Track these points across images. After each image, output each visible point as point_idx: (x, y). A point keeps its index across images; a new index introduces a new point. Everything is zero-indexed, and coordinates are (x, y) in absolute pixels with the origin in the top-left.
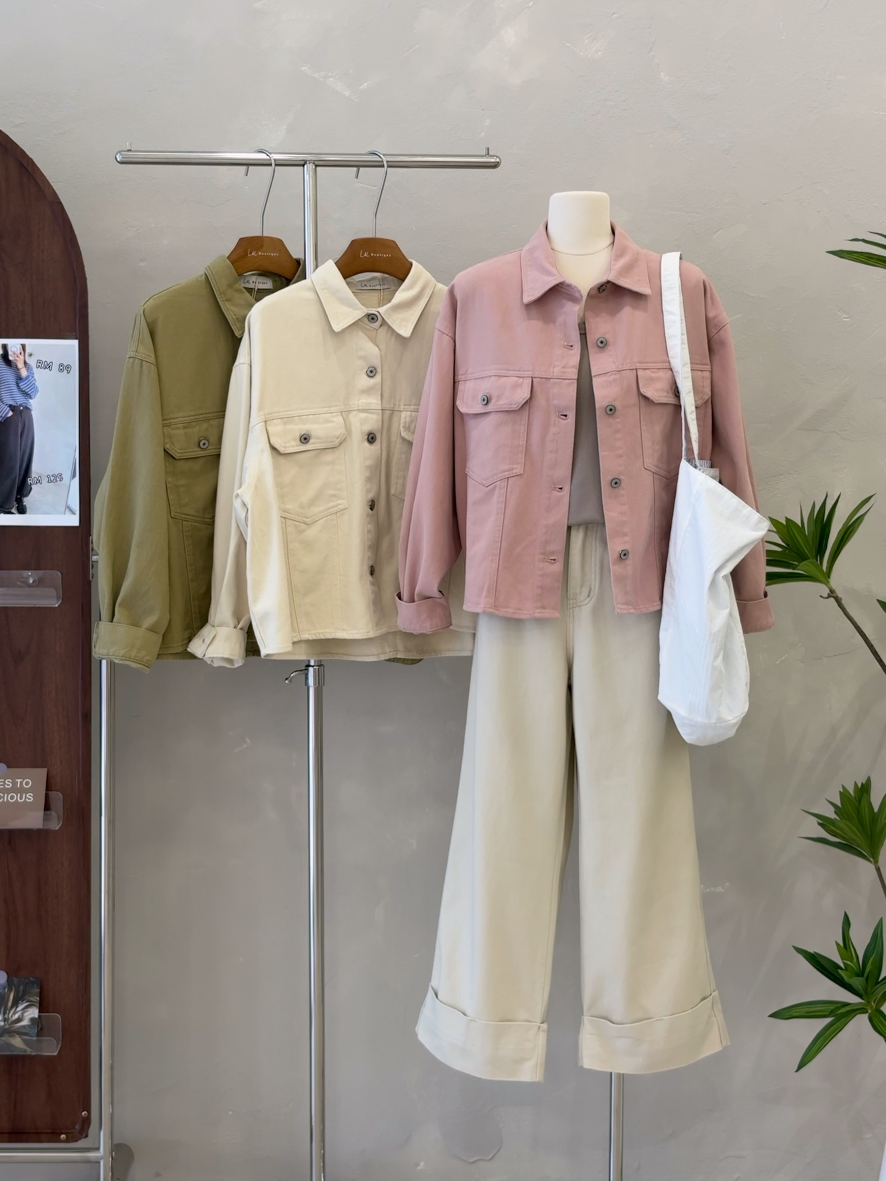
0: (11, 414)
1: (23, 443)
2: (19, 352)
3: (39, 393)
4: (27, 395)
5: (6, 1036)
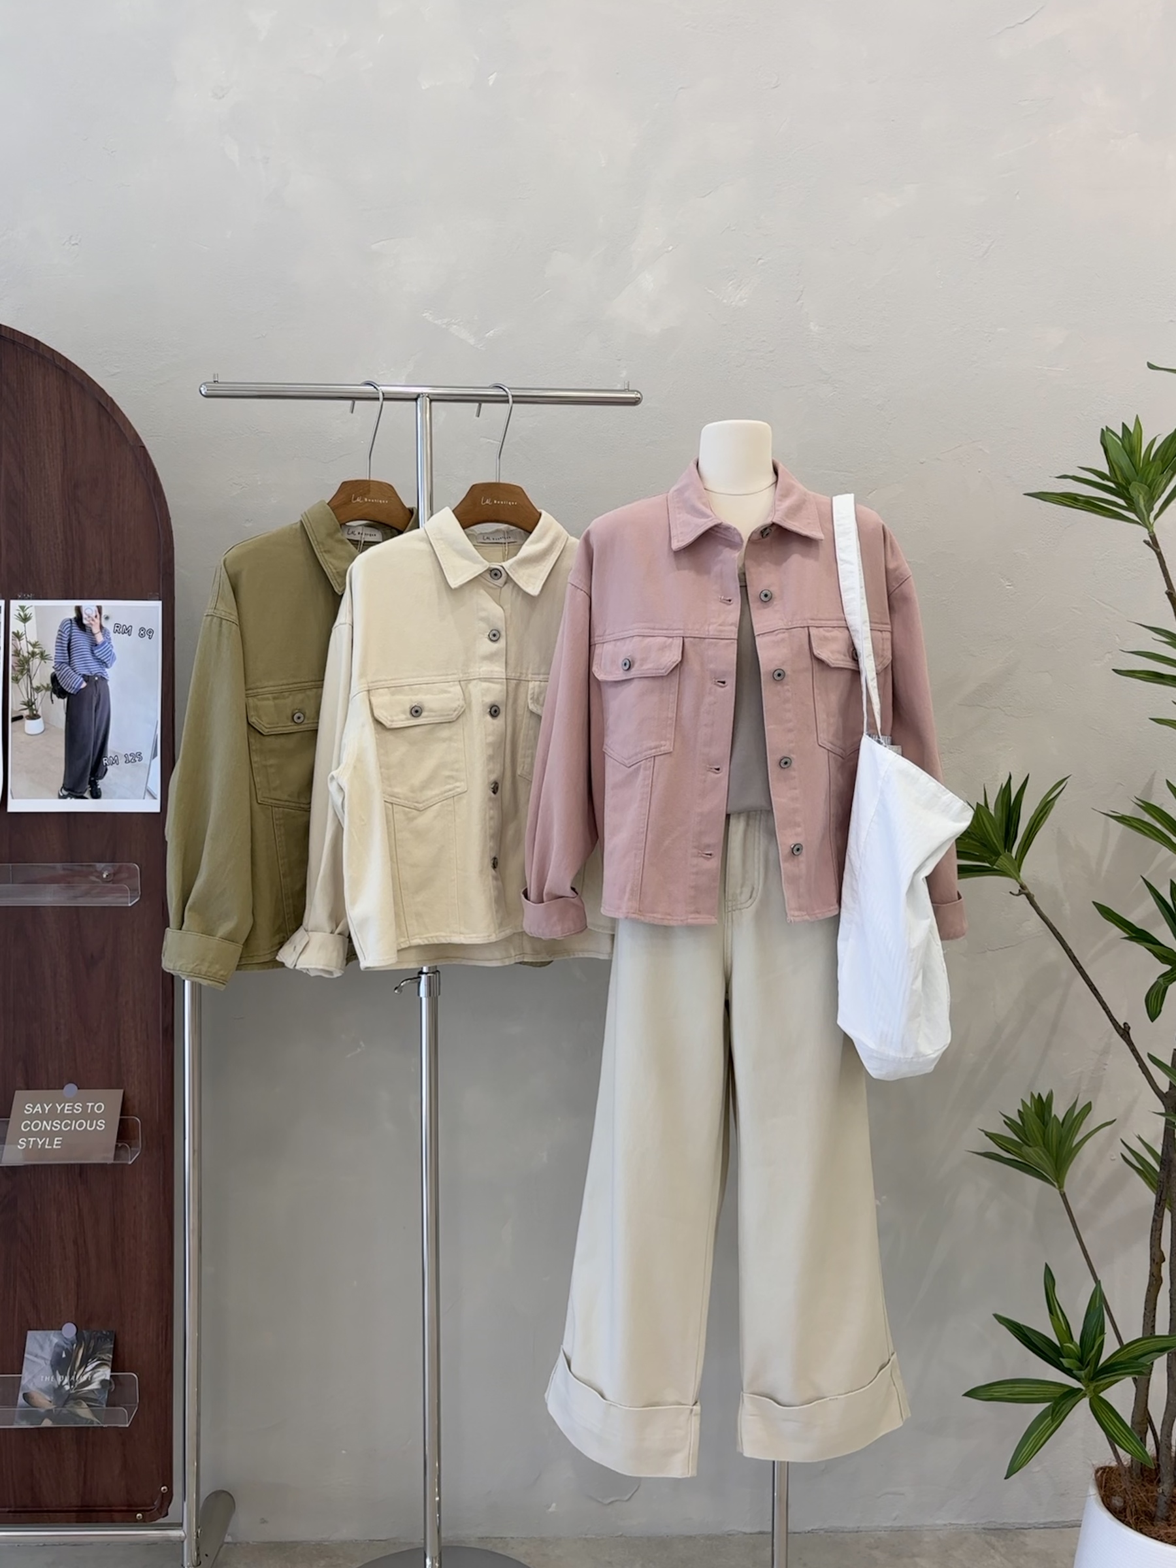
0: (84, 685)
1: (97, 719)
2: (94, 615)
3: (116, 662)
4: (103, 664)
5: (71, 1403)
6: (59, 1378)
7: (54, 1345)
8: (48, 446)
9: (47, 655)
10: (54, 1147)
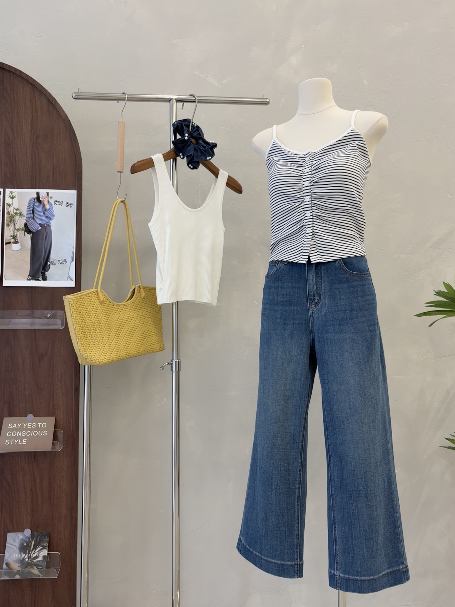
5: (29, 567)
6: (23, 555)
7: (20, 539)
8: (24, 119)
9: (23, 214)
10: (23, 443)
